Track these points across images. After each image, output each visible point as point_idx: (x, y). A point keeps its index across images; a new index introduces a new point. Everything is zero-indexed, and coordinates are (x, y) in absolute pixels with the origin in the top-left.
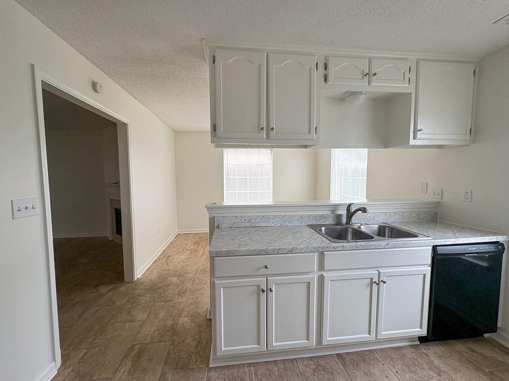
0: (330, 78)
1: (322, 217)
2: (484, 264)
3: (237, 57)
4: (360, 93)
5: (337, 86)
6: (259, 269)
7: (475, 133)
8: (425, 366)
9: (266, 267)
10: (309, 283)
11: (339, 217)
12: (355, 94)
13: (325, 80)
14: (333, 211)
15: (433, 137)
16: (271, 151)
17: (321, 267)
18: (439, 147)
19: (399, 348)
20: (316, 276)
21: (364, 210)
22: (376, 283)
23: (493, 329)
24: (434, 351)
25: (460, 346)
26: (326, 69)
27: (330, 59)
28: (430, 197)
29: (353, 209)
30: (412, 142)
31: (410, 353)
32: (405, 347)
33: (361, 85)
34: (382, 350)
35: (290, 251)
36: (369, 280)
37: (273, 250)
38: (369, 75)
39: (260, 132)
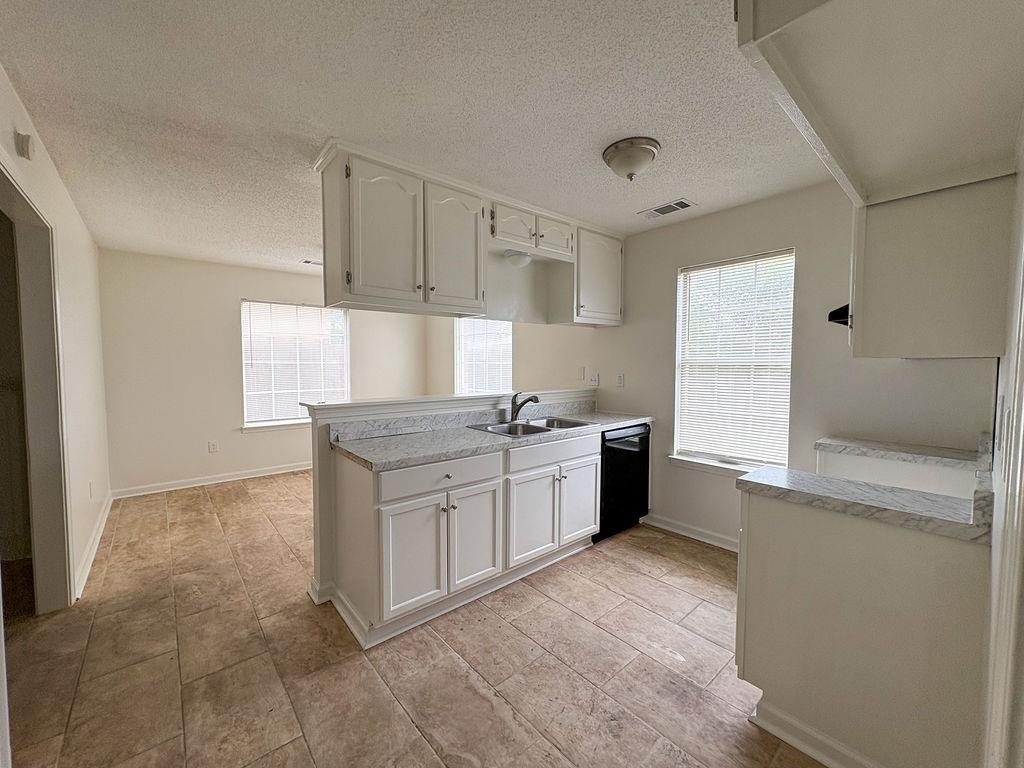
0: (498, 230)
1: (483, 414)
2: (637, 450)
3: (385, 178)
4: (525, 254)
5: (503, 241)
6: (438, 482)
7: (624, 313)
8: (602, 560)
9: (448, 476)
10: (494, 491)
11: (502, 412)
12: (520, 254)
13: (493, 232)
14: (495, 405)
15: (590, 314)
16: (345, 313)
17: (506, 470)
18: (594, 326)
19: (578, 554)
20: (501, 481)
21: (535, 399)
22: (557, 480)
23: (645, 511)
24: (605, 547)
25: (624, 537)
26: (493, 218)
27: (499, 207)
28: (588, 385)
29: (519, 401)
30: (577, 319)
31: (587, 555)
32: (581, 552)
33: (528, 246)
34: (562, 561)
35: (474, 453)
36: (551, 479)
37: (455, 453)
38: (536, 236)
39: (415, 291)
